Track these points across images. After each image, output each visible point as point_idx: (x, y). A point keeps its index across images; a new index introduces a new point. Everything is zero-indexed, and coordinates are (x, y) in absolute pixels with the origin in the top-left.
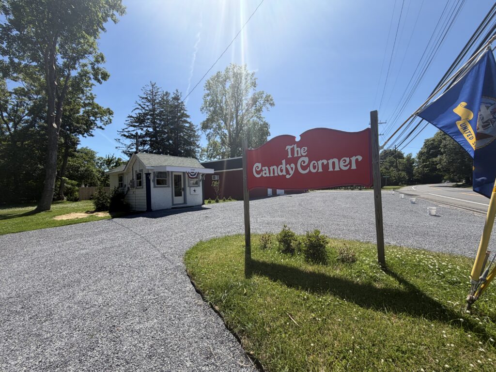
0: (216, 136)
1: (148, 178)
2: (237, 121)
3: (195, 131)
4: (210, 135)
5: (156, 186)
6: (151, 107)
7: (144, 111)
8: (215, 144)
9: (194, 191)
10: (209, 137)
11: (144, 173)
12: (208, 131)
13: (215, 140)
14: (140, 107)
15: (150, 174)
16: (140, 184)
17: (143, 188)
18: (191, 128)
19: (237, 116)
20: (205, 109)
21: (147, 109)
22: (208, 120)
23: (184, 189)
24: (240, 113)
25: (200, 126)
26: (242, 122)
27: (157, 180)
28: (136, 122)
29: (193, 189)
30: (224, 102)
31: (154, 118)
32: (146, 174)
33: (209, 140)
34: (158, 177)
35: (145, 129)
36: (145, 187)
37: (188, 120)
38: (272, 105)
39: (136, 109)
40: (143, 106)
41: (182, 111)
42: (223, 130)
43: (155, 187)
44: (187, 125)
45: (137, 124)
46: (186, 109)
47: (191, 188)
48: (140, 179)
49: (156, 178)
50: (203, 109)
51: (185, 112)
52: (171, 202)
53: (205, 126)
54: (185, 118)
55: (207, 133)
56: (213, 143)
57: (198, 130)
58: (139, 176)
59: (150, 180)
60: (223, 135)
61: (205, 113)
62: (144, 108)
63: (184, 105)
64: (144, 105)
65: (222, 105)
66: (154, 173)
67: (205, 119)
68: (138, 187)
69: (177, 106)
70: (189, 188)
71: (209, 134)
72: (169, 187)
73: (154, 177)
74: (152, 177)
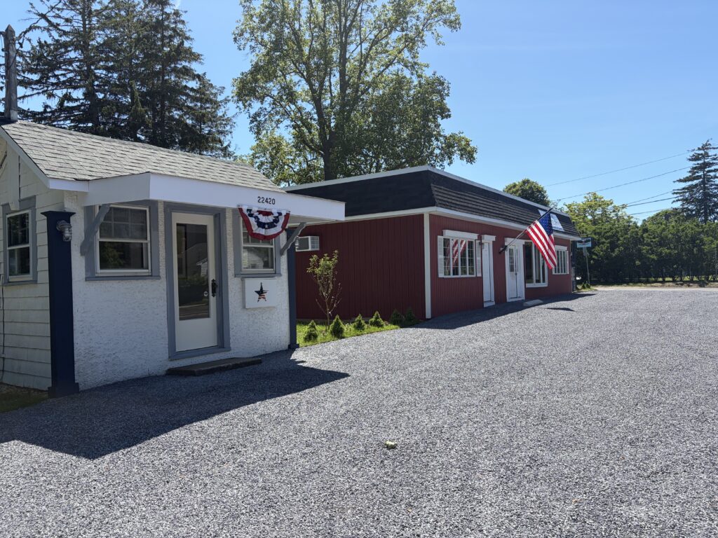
0: (278, 122)
1: (61, 233)
2: (342, 74)
3: (217, 105)
4: (262, 118)
5: (99, 271)
6: (78, 23)
7: (55, 35)
8: (277, 146)
9: (261, 292)
10: (257, 125)
11: (39, 212)
12: (256, 106)
13: (277, 134)
14: (43, 23)
15: (66, 216)
16: (23, 263)
17: (35, 282)
18: (205, 95)
19: (343, 60)
20: (247, 35)
21: (67, 29)
22: (256, 69)
23: (219, 288)
24: (354, 51)
25: (230, 91)
26: (359, 78)
27: (102, 244)
28: (31, 71)
29: (253, 285)
30: (304, 18)
31: (88, 61)
32: (49, 215)
33: (258, 133)
34: (105, 230)
35: (60, 93)
36: (44, 277)
37: (196, 67)
38: (454, 24)
39: (31, 28)
40: (55, 21)
41: (176, 41)
42: (299, 103)
43: (91, 277)
44: (193, 84)
45: (35, 77)
46: (188, 34)
47: (248, 282)
48: (25, 240)
49: (98, 238)
50: (241, 35)
51: (187, 44)
52: (164, 343)
53: (247, 89)
54: (184, 64)
55: (253, 111)
56: (271, 144)
57: (226, 101)
58: (18, 229)
59: (68, 245)
60: (301, 119)
61: (248, 48)
62: (56, 26)
63: (183, 22)
64: (59, 16)
65: (297, 26)
66: (89, 210)
67: (247, 68)
68: (13, 279)
69: (159, 25)
70: (238, 280)
71: (258, 114)
72: (158, 277)
73: (89, 233)
74: (76, 232)
